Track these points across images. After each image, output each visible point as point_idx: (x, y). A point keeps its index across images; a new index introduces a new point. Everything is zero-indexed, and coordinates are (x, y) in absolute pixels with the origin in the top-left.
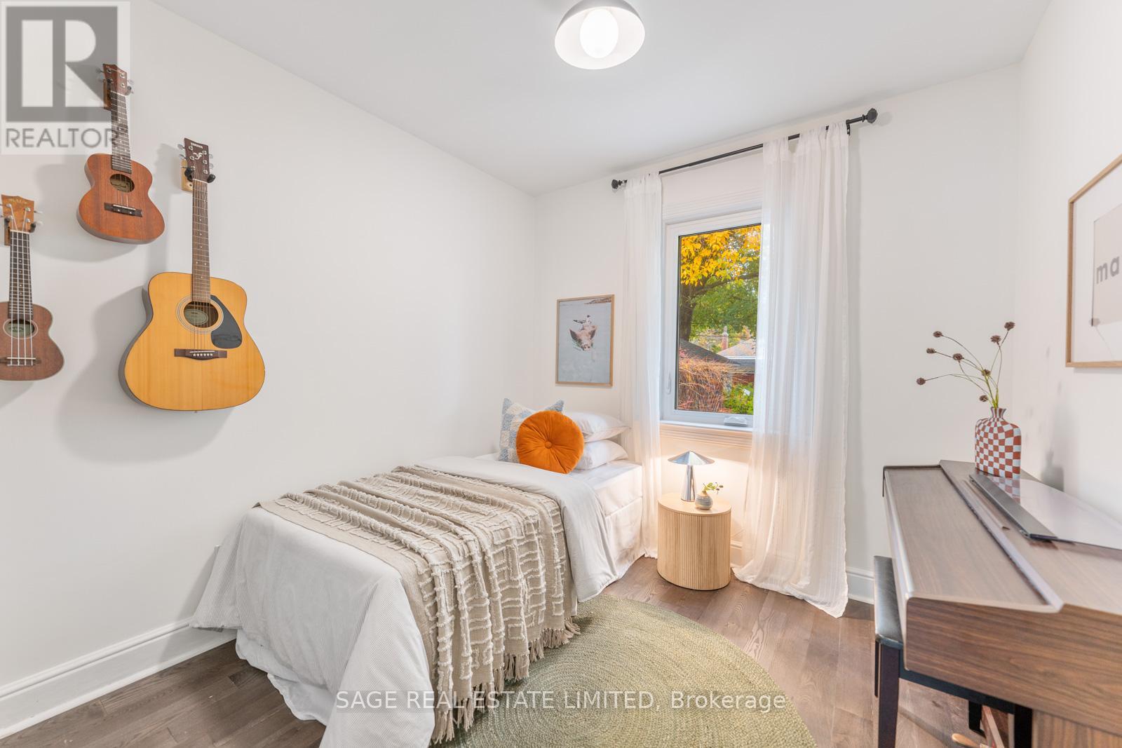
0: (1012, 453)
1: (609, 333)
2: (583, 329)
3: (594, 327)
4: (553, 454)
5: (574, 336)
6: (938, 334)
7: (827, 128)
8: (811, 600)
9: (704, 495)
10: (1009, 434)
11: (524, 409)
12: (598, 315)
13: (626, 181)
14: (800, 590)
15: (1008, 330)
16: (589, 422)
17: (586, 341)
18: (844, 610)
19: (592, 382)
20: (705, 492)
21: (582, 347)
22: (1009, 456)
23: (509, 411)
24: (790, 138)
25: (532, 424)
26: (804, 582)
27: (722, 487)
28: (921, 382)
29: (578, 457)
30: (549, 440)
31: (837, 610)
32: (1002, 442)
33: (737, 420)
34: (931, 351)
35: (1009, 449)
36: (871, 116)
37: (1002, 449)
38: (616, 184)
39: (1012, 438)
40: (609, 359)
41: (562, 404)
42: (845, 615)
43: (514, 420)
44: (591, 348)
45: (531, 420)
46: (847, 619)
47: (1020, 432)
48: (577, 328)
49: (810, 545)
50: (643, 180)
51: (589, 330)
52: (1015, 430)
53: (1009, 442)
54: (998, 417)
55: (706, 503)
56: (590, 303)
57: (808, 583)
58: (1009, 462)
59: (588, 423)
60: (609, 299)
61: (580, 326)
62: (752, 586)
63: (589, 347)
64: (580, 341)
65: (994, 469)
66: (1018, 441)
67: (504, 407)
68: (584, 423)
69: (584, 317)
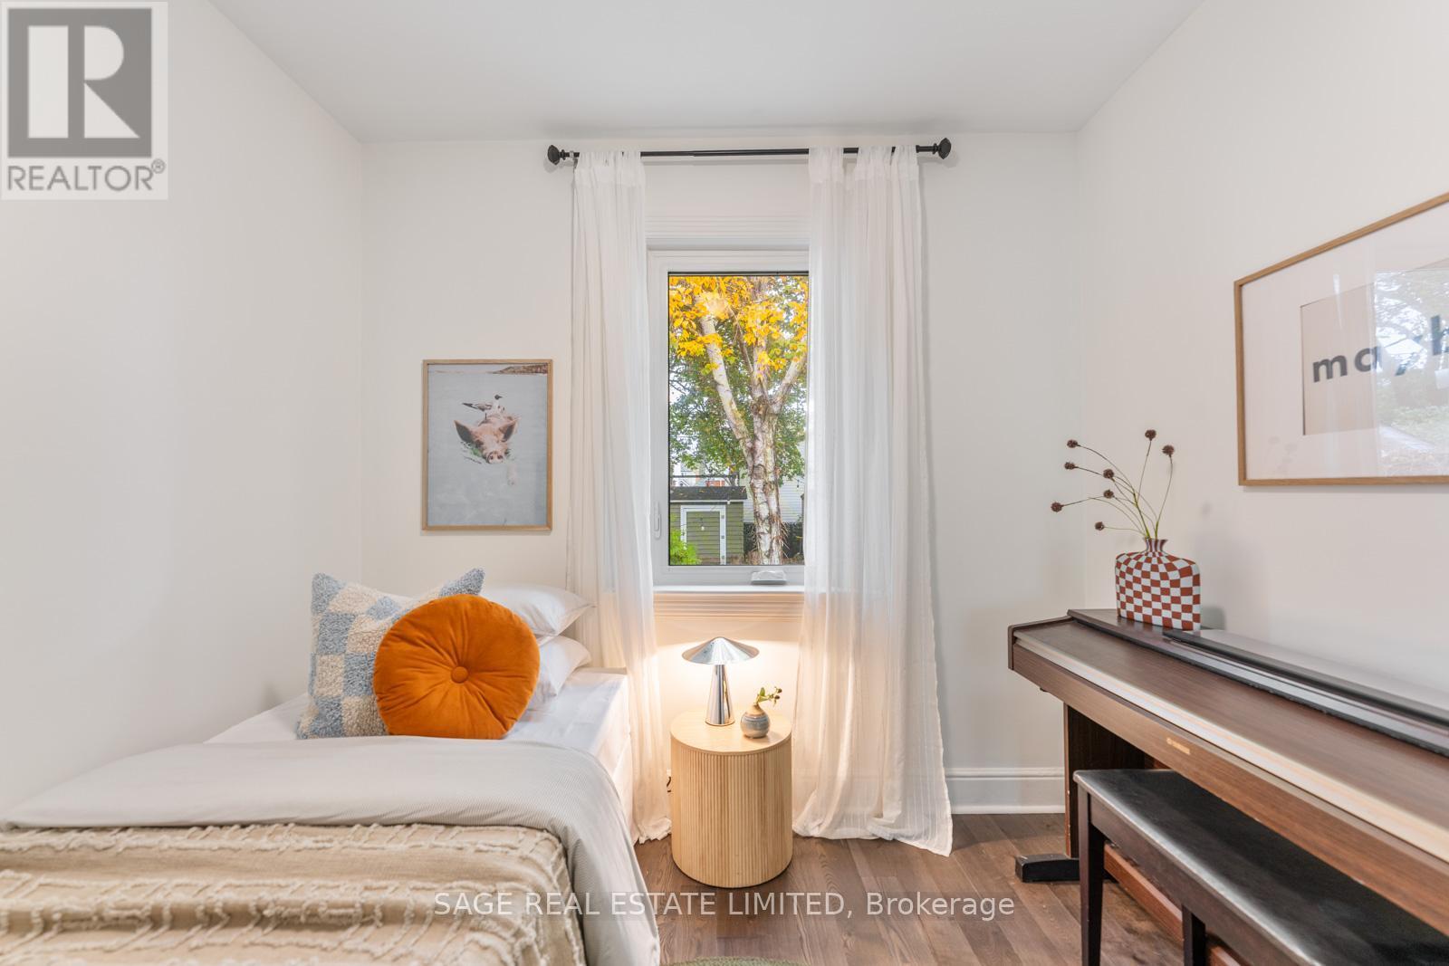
0: (1191, 597)
1: (544, 431)
2: (486, 421)
3: (510, 418)
4: (474, 693)
5: (465, 433)
6: (1073, 444)
7: (894, 149)
8: (903, 836)
9: (756, 713)
10: (1186, 572)
11: (378, 595)
12: (518, 396)
13: (577, 155)
14: (891, 826)
15: (1151, 440)
16: (538, 606)
17: (491, 445)
18: (950, 840)
19: (508, 524)
20: (757, 707)
21: (484, 457)
22: (1187, 600)
23: (335, 606)
24: (847, 151)
25: (415, 633)
26: (892, 813)
27: (780, 691)
28: (1057, 507)
29: (531, 690)
30: (460, 664)
31: (941, 843)
32: (1175, 583)
33: (772, 575)
34: (1070, 466)
35: (1187, 592)
36: (943, 149)
37: (1175, 592)
38: (555, 155)
39: (1191, 577)
40: (545, 480)
41: (479, 577)
42: (954, 848)
43: (355, 628)
44: (505, 460)
45: (413, 624)
46: (958, 851)
47: (1198, 568)
48: (472, 420)
49: (897, 756)
50: (611, 161)
51: (500, 423)
52: (1193, 566)
53: (1187, 582)
54: (1154, 550)
55: (760, 726)
56: (502, 372)
57: (899, 812)
58: (1187, 609)
59: (537, 612)
60: (542, 368)
61: (481, 415)
62: (823, 840)
63: (500, 457)
64: (479, 444)
65: (1163, 618)
66: (1197, 581)
67: (317, 598)
68: (528, 611)
69: (486, 399)
